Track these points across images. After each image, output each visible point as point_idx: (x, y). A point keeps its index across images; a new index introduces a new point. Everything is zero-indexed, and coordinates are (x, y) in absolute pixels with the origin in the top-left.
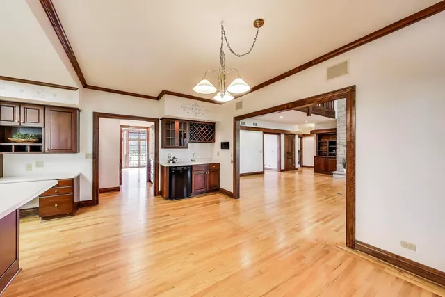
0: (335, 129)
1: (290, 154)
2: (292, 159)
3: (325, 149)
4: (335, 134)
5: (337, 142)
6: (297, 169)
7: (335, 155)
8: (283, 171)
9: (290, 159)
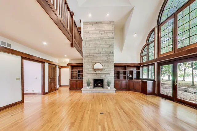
0: (82, 64)
1: (52, 80)
2: (54, 82)
3: (75, 75)
4: (82, 67)
5: (83, 71)
6: (58, 89)
7: (82, 78)
8: (47, 93)
9: (53, 83)
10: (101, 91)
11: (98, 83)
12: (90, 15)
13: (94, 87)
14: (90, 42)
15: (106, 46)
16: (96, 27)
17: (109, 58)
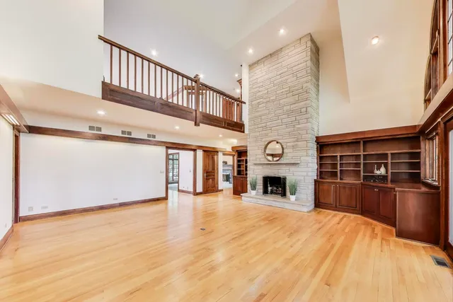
1: (210, 175)
5: (248, 160)
6: (222, 190)
8: (200, 193)
9: (211, 180)
10: (274, 204)
11: (275, 185)
12: (251, 51)
13: (265, 192)
14: (258, 101)
15: (291, 100)
16: (269, 66)
17: (297, 126)
